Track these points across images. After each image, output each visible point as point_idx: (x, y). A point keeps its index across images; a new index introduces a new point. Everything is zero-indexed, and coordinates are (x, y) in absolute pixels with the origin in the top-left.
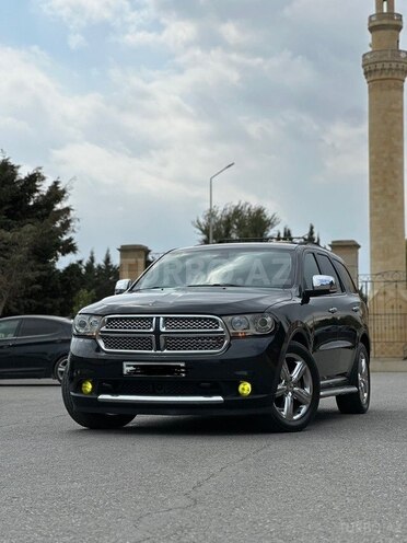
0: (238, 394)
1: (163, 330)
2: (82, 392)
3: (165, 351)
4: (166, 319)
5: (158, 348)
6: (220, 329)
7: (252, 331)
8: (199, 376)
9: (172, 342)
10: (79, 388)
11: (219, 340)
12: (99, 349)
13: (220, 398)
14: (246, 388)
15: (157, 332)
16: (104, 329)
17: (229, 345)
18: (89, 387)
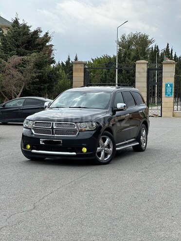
0: (82, 152)
1: (55, 127)
2: (26, 149)
3: (56, 135)
4: (56, 123)
5: (53, 134)
6: (76, 128)
7: (88, 129)
8: (67, 145)
9: (58, 132)
10: (25, 147)
11: (75, 132)
12: (32, 133)
13: (75, 153)
14: (85, 150)
15: (52, 128)
16: (34, 126)
17: (79, 134)
18: (29, 147)
